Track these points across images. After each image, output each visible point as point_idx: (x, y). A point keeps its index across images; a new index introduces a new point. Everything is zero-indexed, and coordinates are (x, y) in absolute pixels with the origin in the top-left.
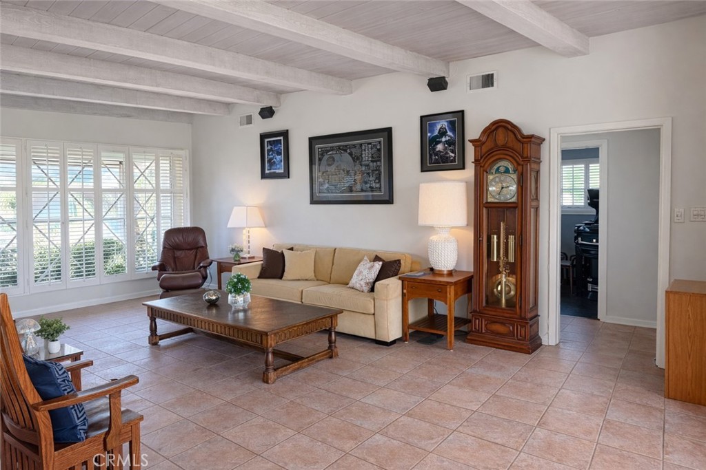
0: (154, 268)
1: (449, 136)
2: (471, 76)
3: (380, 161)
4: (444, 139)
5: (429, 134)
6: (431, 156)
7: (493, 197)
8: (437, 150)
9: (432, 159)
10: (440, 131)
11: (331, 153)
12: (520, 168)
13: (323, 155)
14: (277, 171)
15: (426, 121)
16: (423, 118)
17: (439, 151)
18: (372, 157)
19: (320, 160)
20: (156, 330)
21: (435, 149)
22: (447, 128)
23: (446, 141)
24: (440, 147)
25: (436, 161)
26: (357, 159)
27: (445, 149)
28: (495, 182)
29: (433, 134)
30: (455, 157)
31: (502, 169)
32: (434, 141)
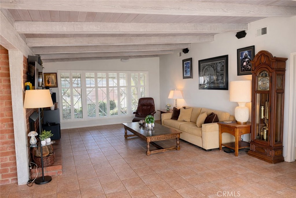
0: (134, 113)
1: (248, 58)
2: (257, 29)
3: (223, 70)
4: (246, 60)
5: (241, 58)
6: (241, 67)
7: (260, 88)
8: (244, 65)
9: (242, 69)
10: (245, 56)
11: (206, 67)
12: (271, 74)
13: (204, 68)
14: (188, 75)
15: (240, 51)
16: (238, 50)
17: (245, 66)
18: (221, 69)
19: (203, 70)
20: (127, 133)
21: (243, 65)
22: (248, 55)
23: (247, 61)
24: (245, 64)
25: (244, 71)
26: (215, 69)
27: (247, 64)
28: (261, 81)
29: (242, 57)
30: (251, 68)
31: (264, 75)
32: (243, 61)
